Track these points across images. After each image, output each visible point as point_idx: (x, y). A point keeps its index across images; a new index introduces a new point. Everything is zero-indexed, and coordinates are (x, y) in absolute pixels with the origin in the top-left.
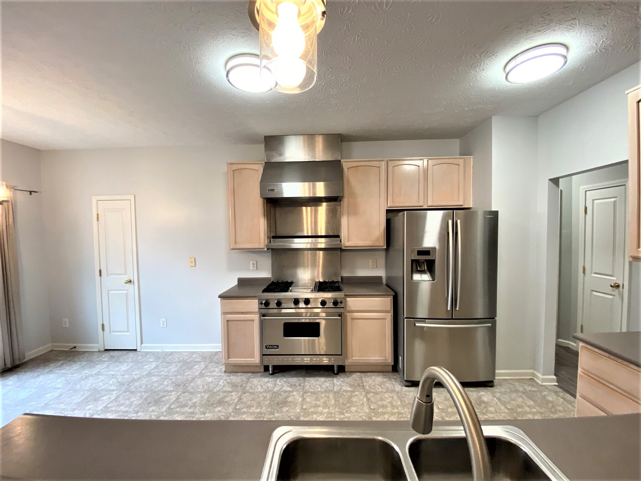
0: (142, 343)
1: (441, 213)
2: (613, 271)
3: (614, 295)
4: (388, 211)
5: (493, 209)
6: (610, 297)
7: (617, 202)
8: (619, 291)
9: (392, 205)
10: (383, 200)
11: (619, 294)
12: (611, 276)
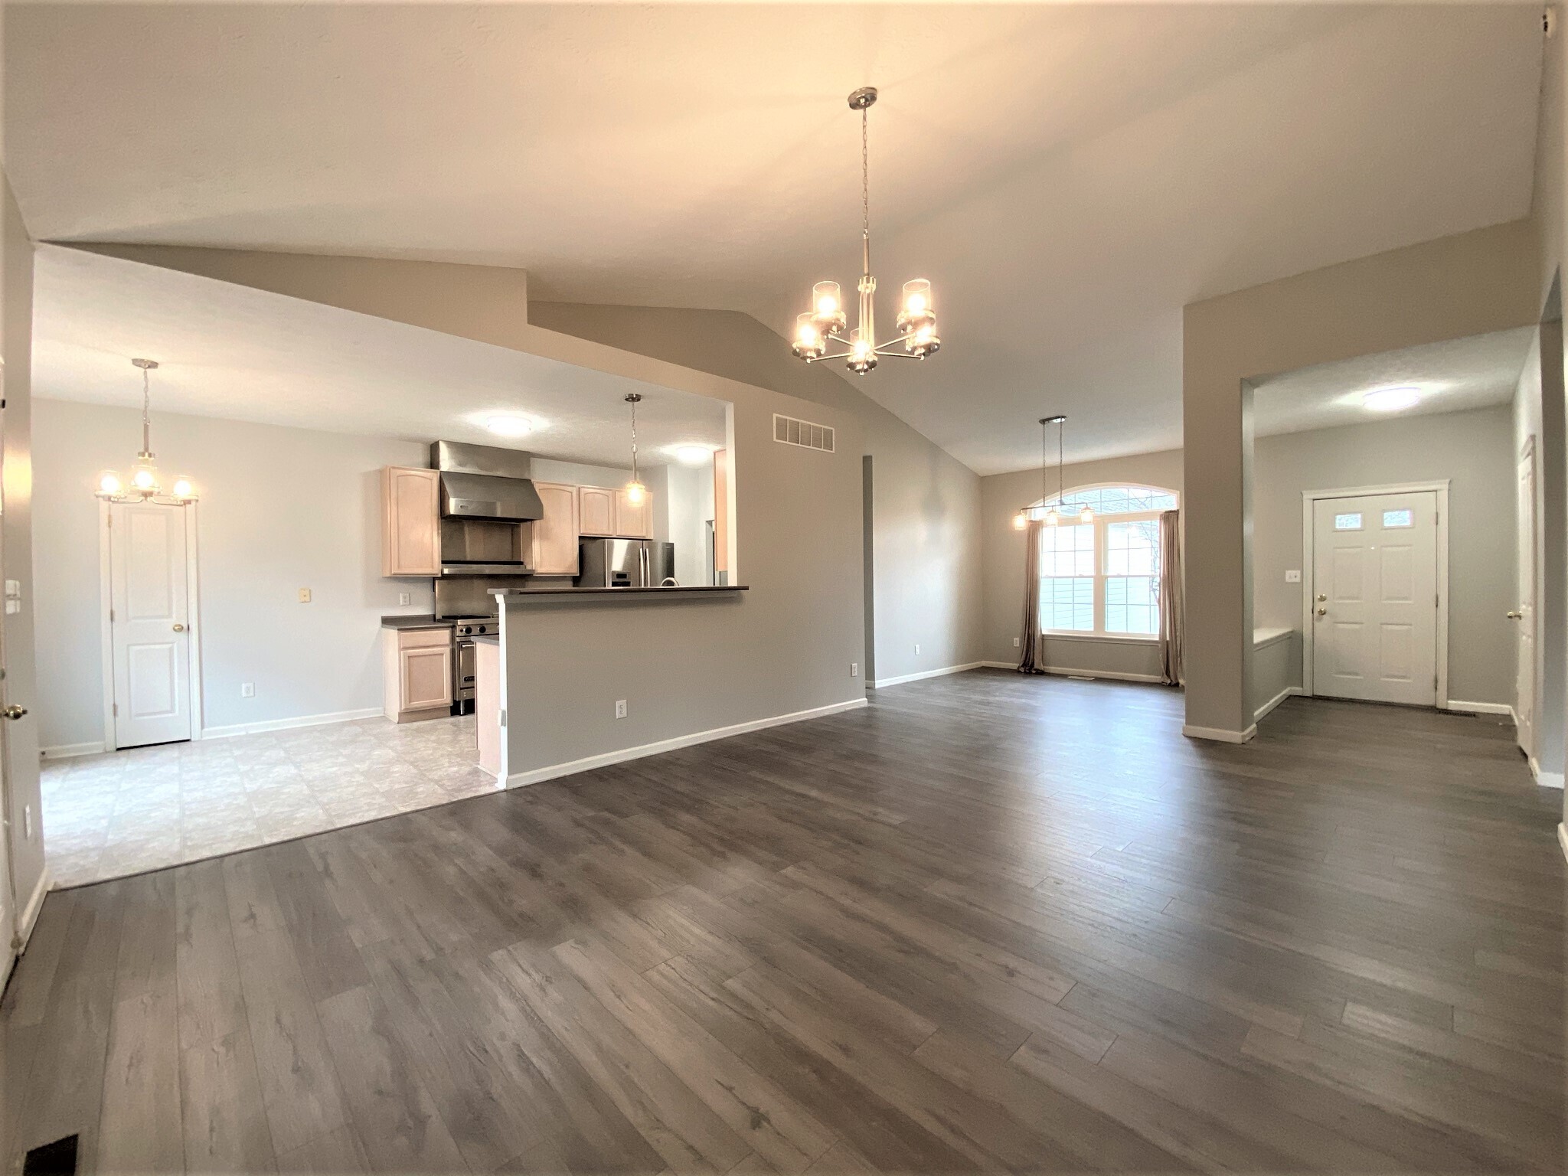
0: (203, 727)
1: (627, 542)
4: (581, 538)
5: (670, 542)
9: (584, 532)
10: (576, 526)
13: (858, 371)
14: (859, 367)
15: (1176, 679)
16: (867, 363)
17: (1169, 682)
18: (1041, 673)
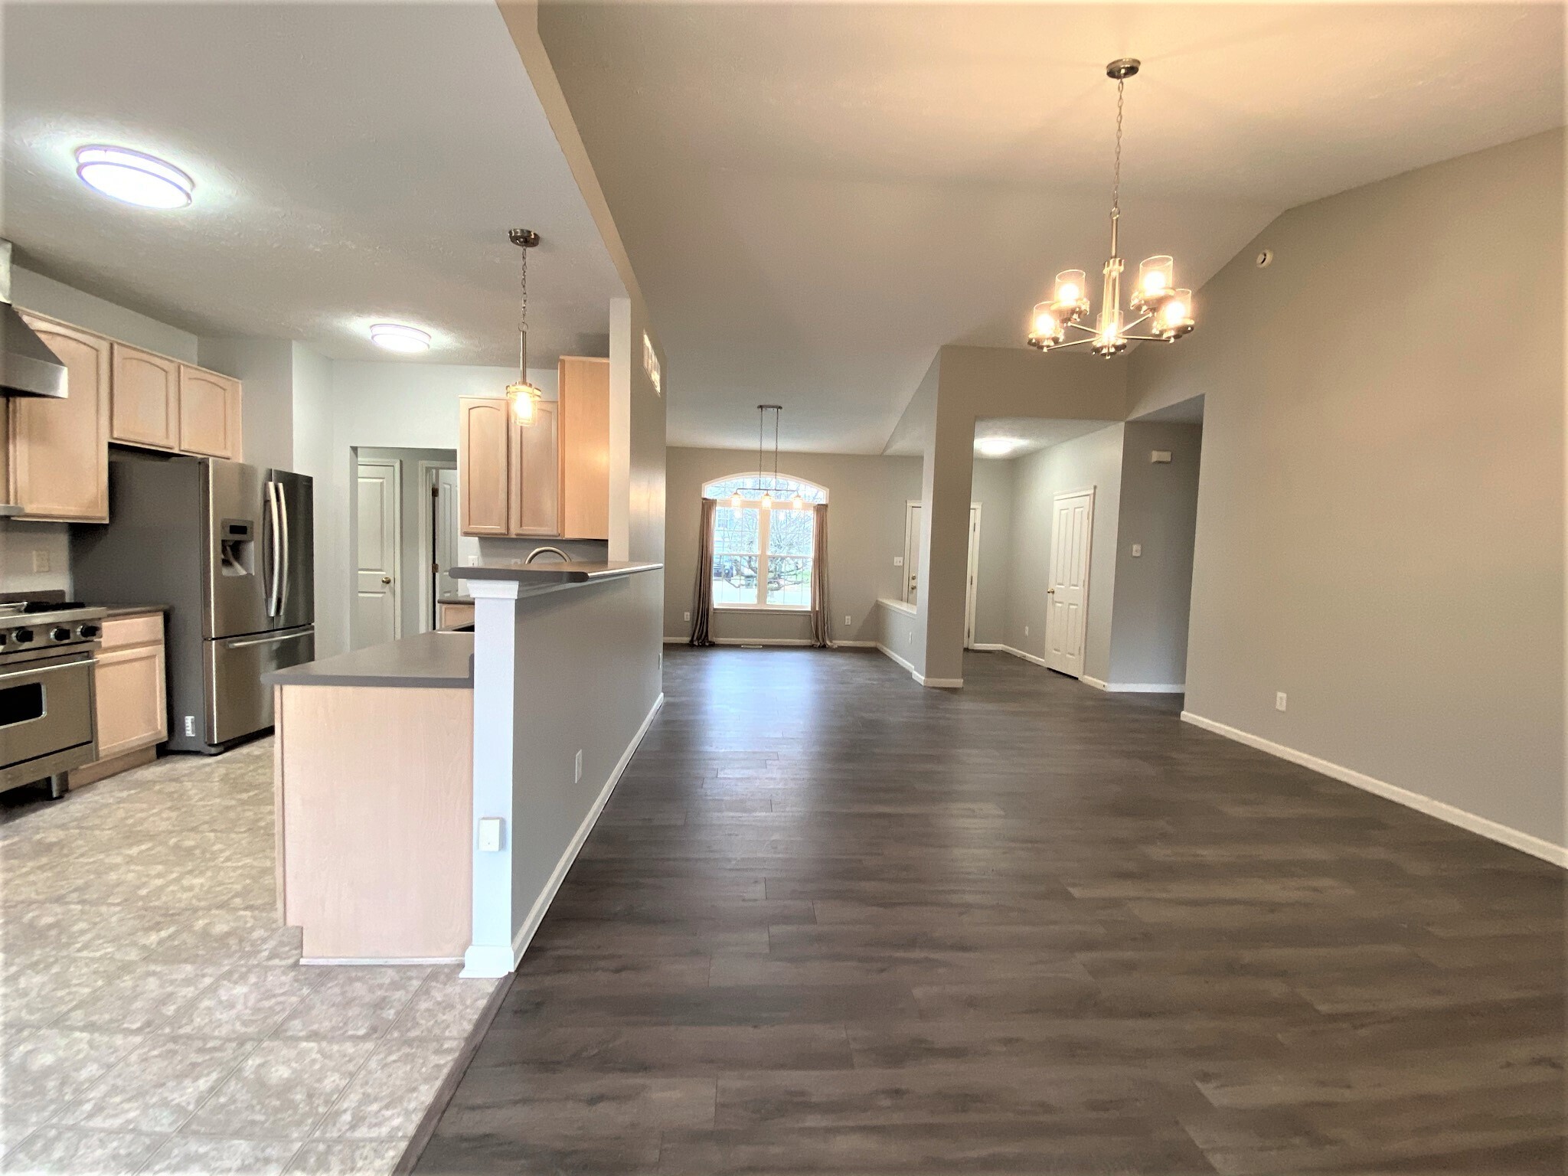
2: (382, 565)
3: (385, 593)
6: (380, 595)
7: (385, 484)
8: (390, 588)
11: (390, 591)
12: (381, 570)
13: (1105, 355)
14: (1105, 351)
15: (823, 641)
16: (1114, 346)
17: (819, 644)
18: (713, 645)
